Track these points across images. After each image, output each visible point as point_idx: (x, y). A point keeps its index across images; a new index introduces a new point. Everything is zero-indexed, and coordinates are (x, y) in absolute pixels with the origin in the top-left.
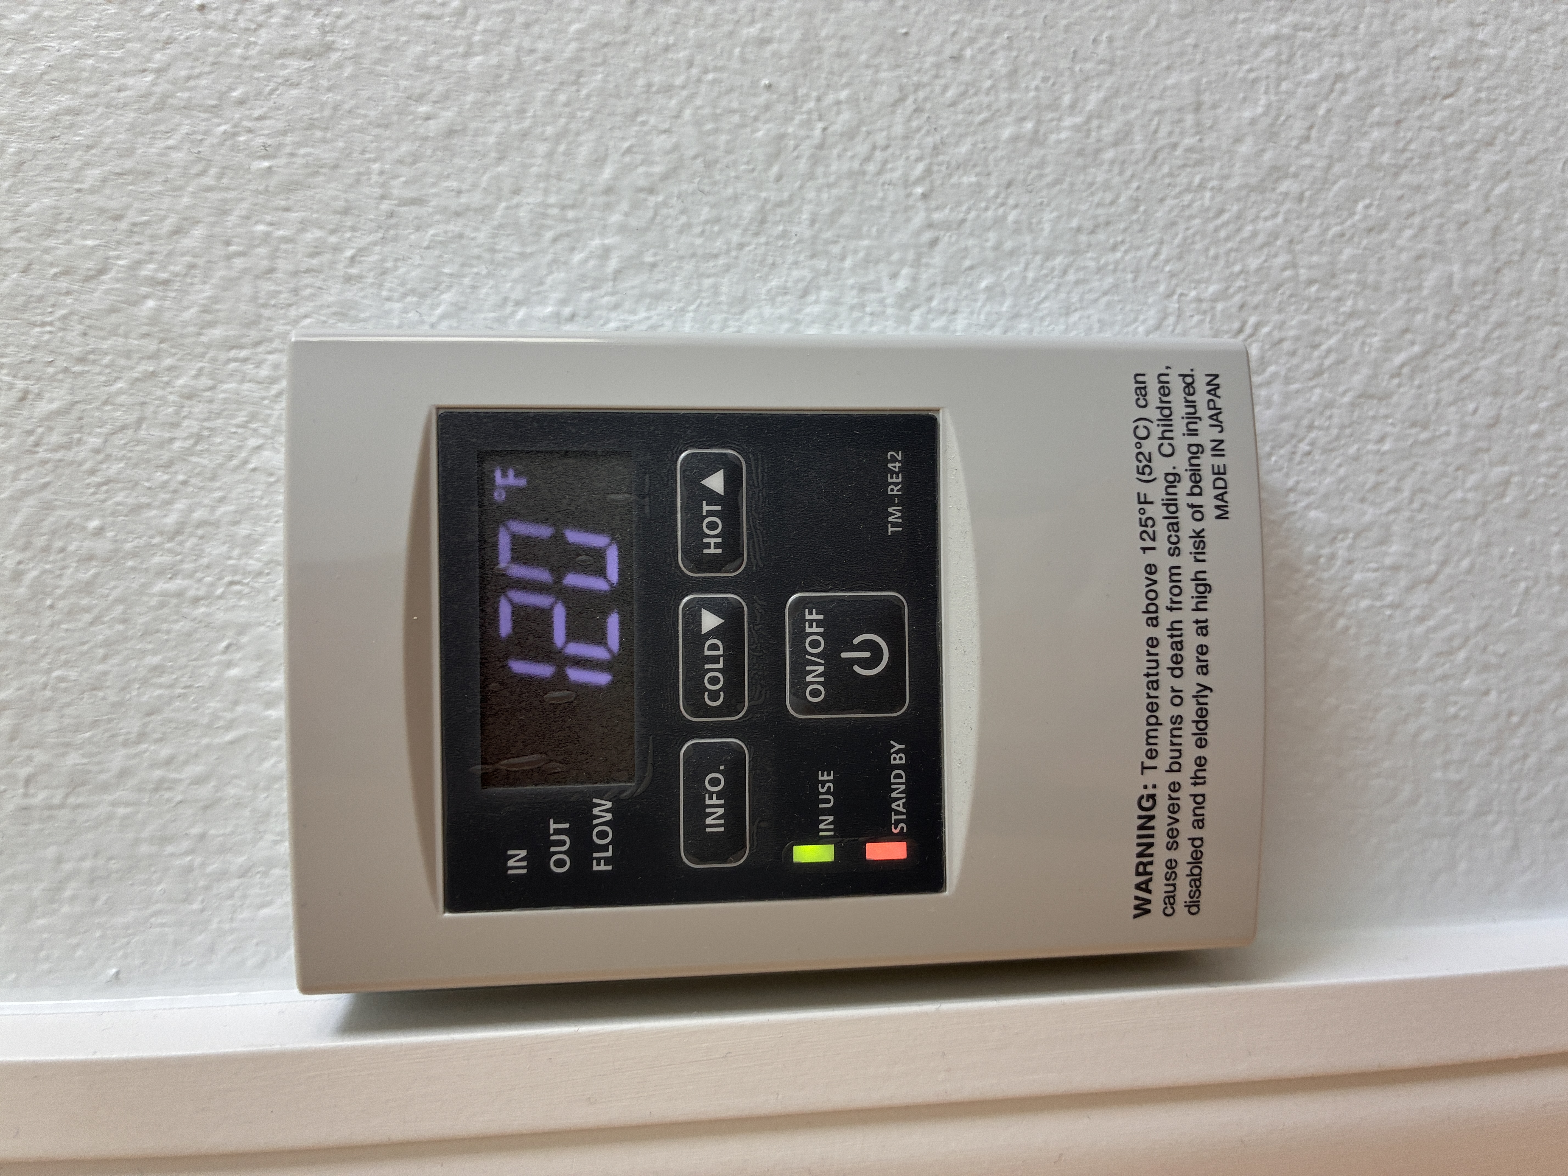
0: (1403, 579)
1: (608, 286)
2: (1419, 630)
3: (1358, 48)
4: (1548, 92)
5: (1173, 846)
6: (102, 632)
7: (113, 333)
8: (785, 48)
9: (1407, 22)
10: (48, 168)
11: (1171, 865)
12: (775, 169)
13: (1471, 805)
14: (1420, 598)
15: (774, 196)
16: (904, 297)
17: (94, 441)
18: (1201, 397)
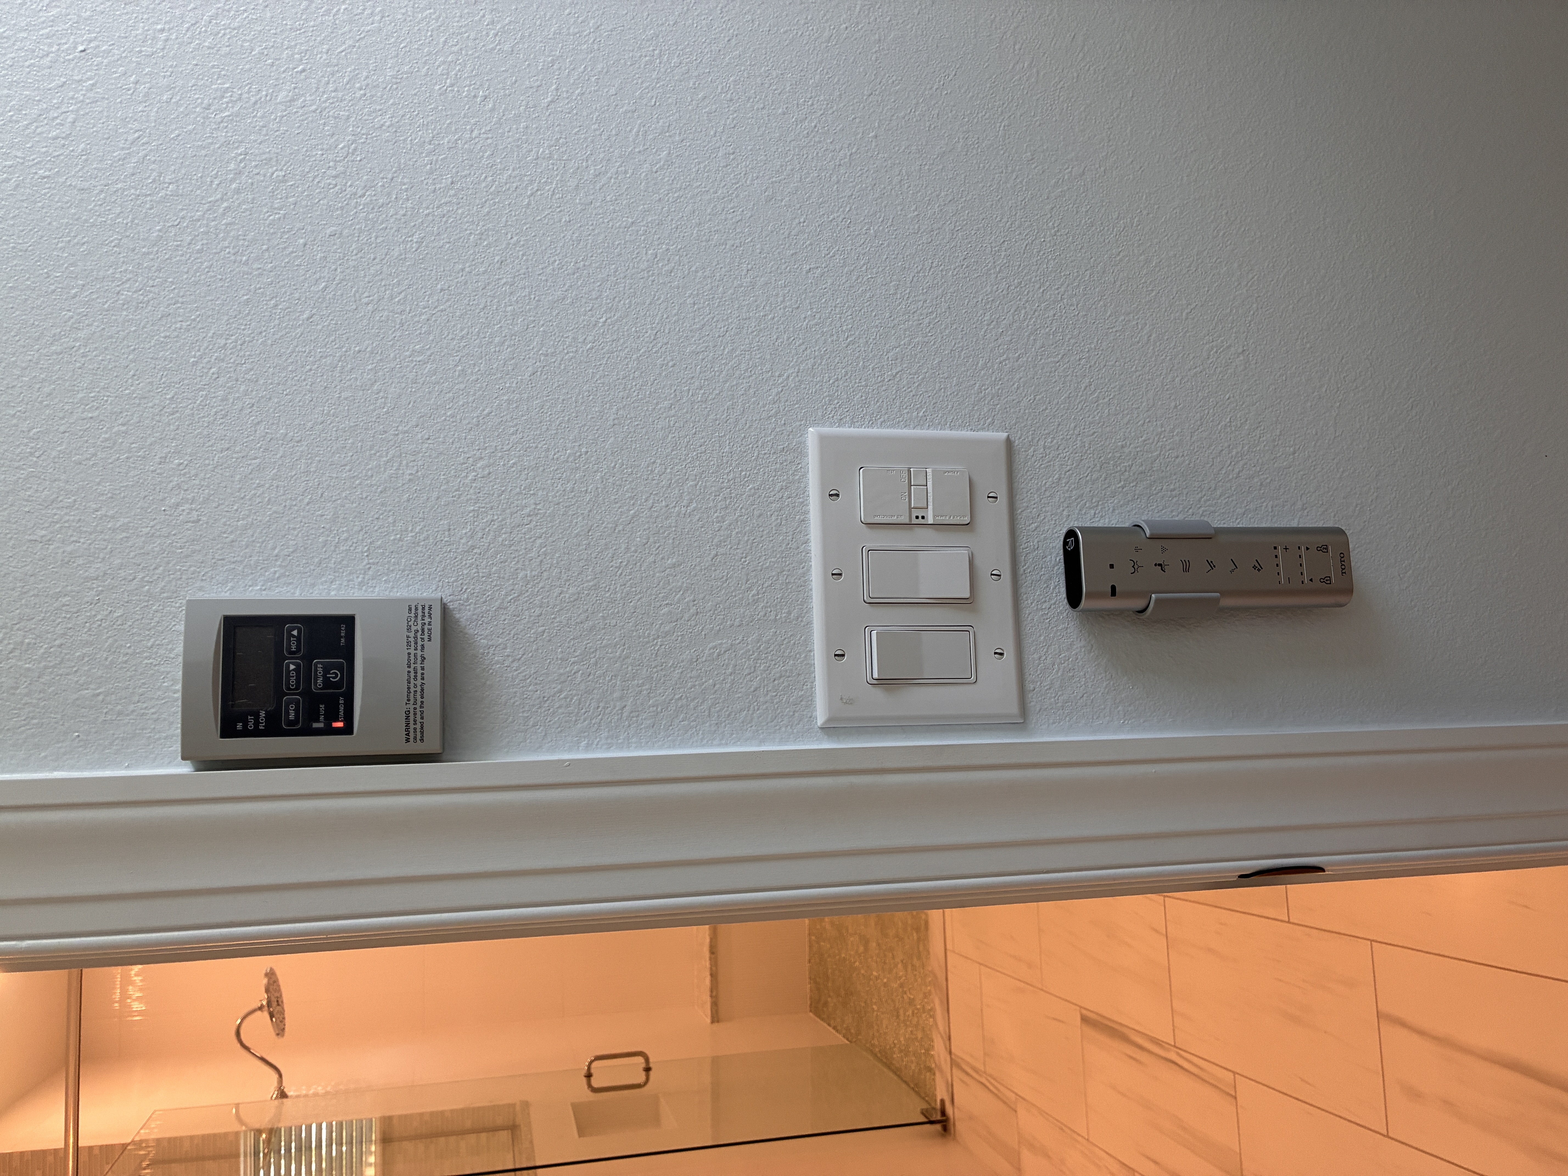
0: (511, 659)
1: (276, 581)
2: (515, 673)
3: (499, 513)
4: (560, 522)
5: (415, 724)
6: (129, 674)
7: (136, 595)
8: (328, 517)
9: (515, 505)
10: (120, 552)
11: (415, 729)
12: (324, 549)
13: (531, 723)
14: (515, 664)
15: (324, 557)
16: (360, 583)
17: (130, 623)
18: (427, 611)
